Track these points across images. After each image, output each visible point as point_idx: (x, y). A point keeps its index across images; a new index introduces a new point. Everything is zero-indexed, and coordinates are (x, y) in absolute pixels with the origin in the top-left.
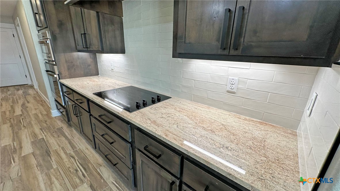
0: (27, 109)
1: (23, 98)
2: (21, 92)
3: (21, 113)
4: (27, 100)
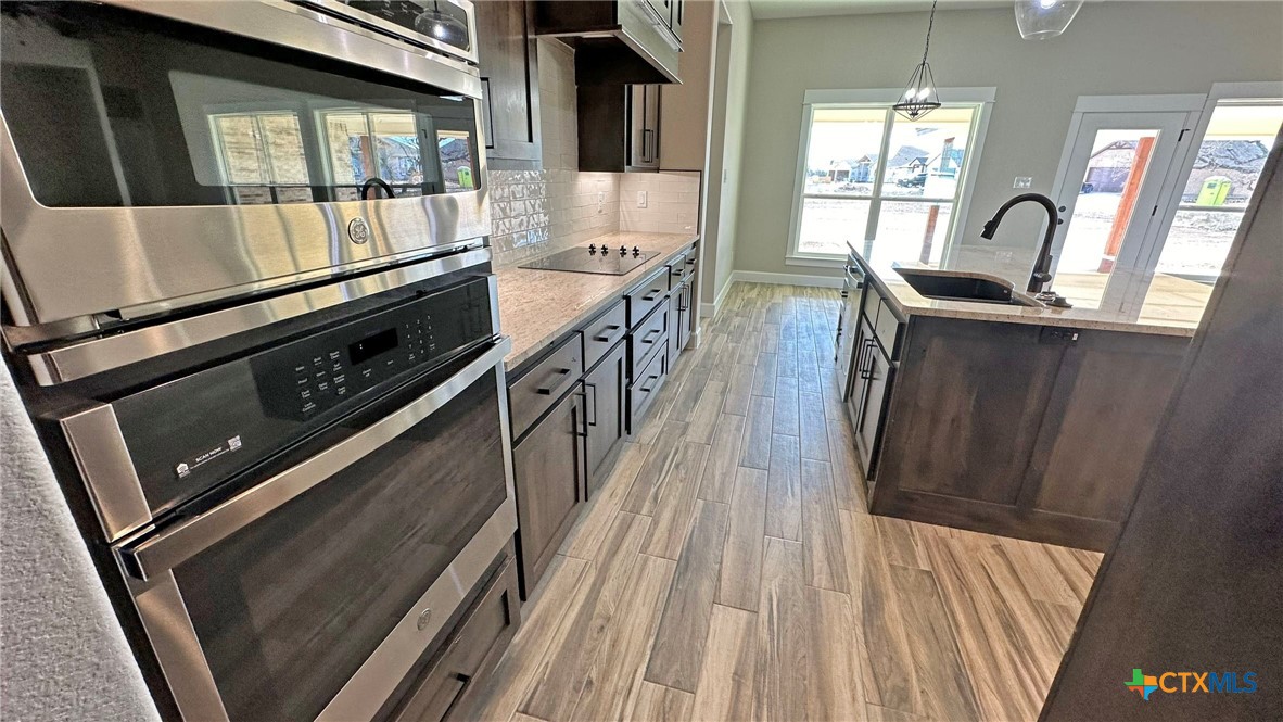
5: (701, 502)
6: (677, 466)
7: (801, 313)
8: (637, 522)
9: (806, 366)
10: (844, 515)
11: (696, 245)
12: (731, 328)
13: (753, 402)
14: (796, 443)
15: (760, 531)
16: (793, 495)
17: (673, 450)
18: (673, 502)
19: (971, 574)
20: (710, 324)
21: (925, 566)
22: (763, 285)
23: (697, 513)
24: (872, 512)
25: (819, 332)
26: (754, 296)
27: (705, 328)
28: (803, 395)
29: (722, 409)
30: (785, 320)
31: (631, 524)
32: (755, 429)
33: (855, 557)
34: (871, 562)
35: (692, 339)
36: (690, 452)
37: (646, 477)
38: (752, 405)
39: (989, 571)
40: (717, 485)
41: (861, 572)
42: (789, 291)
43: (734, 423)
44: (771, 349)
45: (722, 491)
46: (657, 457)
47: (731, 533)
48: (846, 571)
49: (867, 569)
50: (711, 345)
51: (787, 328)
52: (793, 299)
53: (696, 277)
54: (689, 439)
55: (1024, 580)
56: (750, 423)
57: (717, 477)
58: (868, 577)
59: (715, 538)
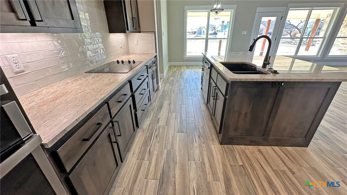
5: (166, 150)
6: (156, 136)
7: (190, 74)
8: (143, 164)
9: (193, 92)
10: (213, 147)
11: (156, 57)
12: (170, 81)
13: (179, 107)
14: (194, 121)
15: (187, 159)
16: (196, 142)
17: (155, 130)
18: (156, 152)
19: (254, 163)
20: (163, 81)
21: (241, 163)
22: (178, 66)
23: (165, 156)
24: (221, 144)
25: (195, 80)
26: (176, 70)
27: (162, 82)
28: (194, 102)
29: (169, 111)
30: (185, 77)
31: (141, 166)
32: (181, 117)
33: (219, 164)
34: (224, 165)
35: (158, 87)
36: (161, 129)
37: (146, 143)
38: (179, 108)
39: (259, 161)
40: (171, 143)
41: (222, 171)
42: (185, 67)
43: (174, 115)
44: (182, 87)
45: (172, 145)
46: (149, 133)
47: (177, 162)
48: (217, 171)
49: (224, 169)
50: (164, 88)
51: (186, 80)
52: (187, 70)
53: (157, 67)
54: (160, 124)
55: (269, 162)
56: (179, 115)
57: (170, 139)
58: (224, 172)
59: (172, 166)
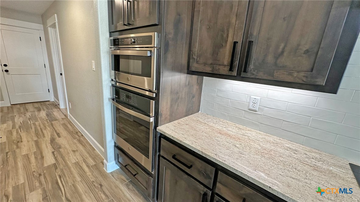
0: (60, 150)
1: (49, 127)
2: (43, 114)
3: (53, 161)
4: (56, 131)
